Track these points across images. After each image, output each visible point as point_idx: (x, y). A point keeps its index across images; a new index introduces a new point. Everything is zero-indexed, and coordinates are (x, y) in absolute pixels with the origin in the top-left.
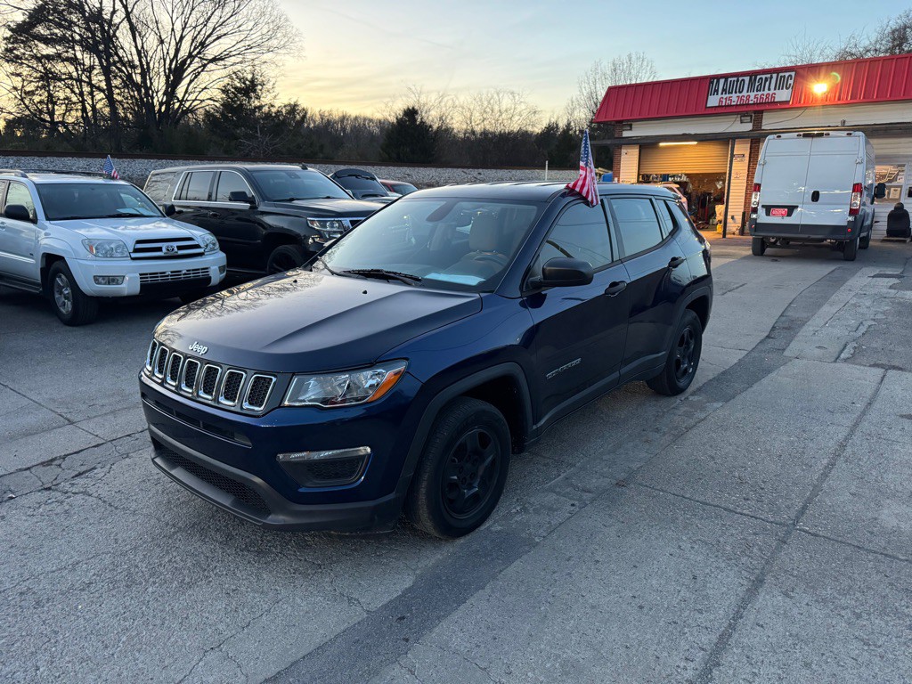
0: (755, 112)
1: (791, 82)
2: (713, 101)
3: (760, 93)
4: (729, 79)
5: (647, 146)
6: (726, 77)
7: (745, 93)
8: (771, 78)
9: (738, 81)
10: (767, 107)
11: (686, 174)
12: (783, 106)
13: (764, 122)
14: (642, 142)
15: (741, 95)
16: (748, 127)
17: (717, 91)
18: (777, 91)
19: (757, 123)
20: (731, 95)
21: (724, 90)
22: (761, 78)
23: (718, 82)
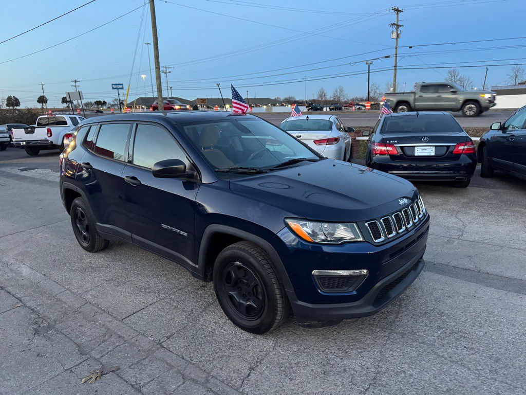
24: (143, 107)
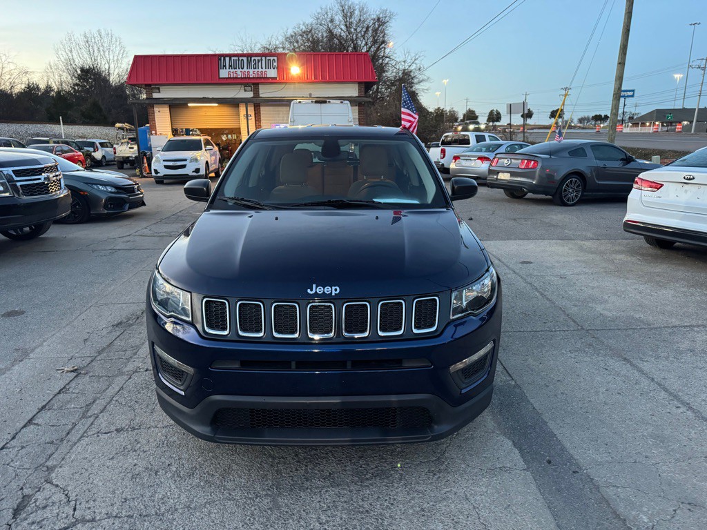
0: (254, 83)
1: (275, 64)
2: (224, 73)
3: (256, 70)
4: (233, 58)
5: (176, 106)
6: (230, 56)
7: (245, 69)
8: (262, 60)
9: (239, 60)
10: (263, 81)
11: (199, 129)
12: (272, 81)
13: (261, 92)
14: (171, 102)
15: (243, 70)
16: (250, 95)
17: (225, 66)
18: (267, 70)
19: (256, 92)
20: (235, 70)
21: (230, 66)
22: (255, 60)
23: (224, 59)
24: (657, 123)
